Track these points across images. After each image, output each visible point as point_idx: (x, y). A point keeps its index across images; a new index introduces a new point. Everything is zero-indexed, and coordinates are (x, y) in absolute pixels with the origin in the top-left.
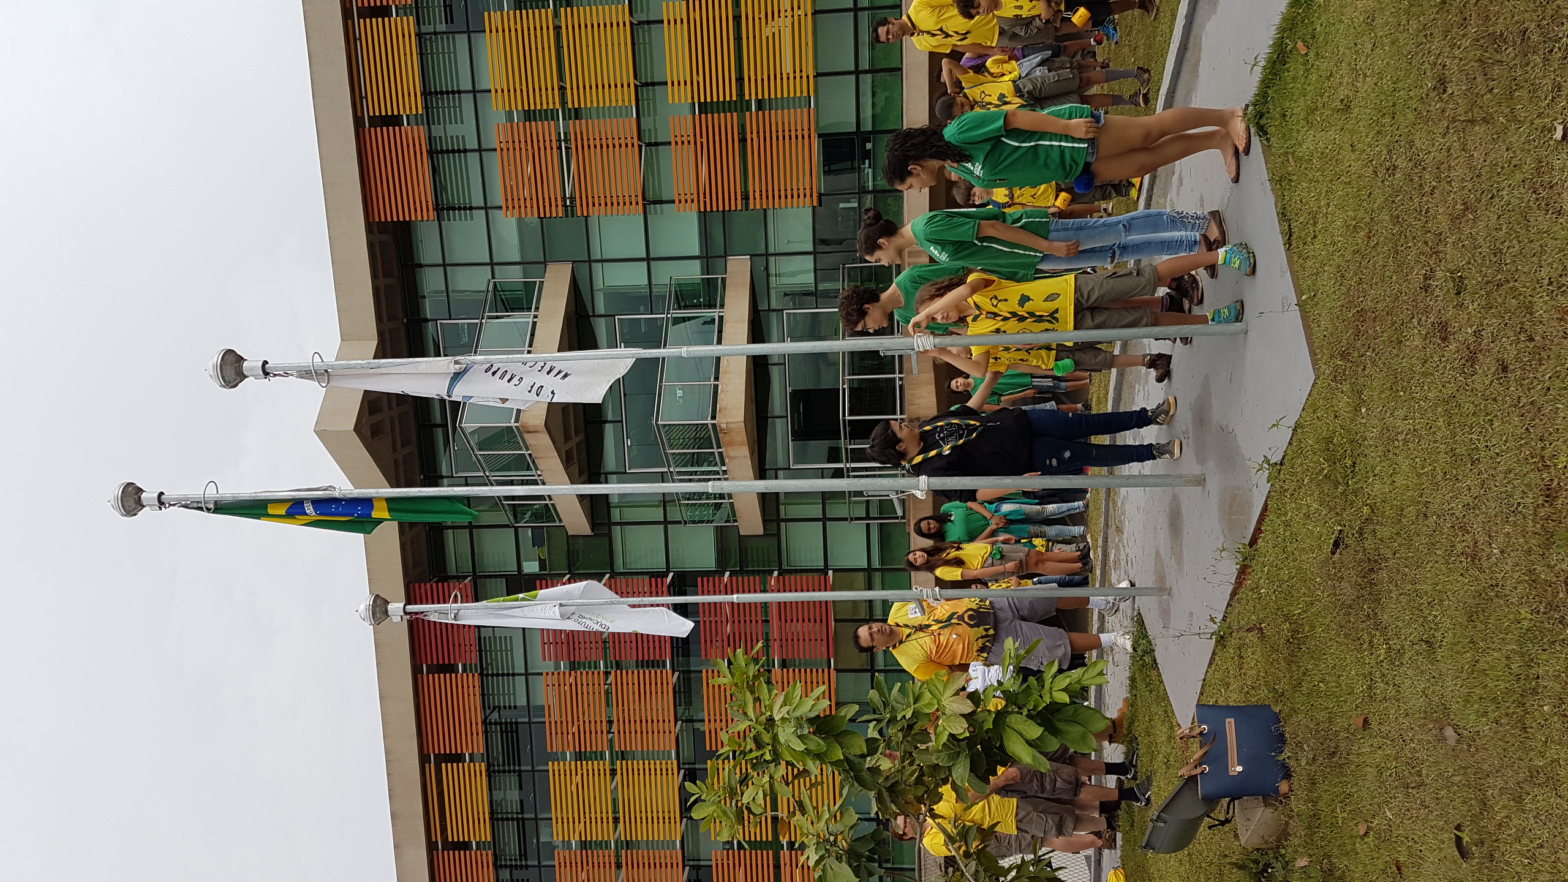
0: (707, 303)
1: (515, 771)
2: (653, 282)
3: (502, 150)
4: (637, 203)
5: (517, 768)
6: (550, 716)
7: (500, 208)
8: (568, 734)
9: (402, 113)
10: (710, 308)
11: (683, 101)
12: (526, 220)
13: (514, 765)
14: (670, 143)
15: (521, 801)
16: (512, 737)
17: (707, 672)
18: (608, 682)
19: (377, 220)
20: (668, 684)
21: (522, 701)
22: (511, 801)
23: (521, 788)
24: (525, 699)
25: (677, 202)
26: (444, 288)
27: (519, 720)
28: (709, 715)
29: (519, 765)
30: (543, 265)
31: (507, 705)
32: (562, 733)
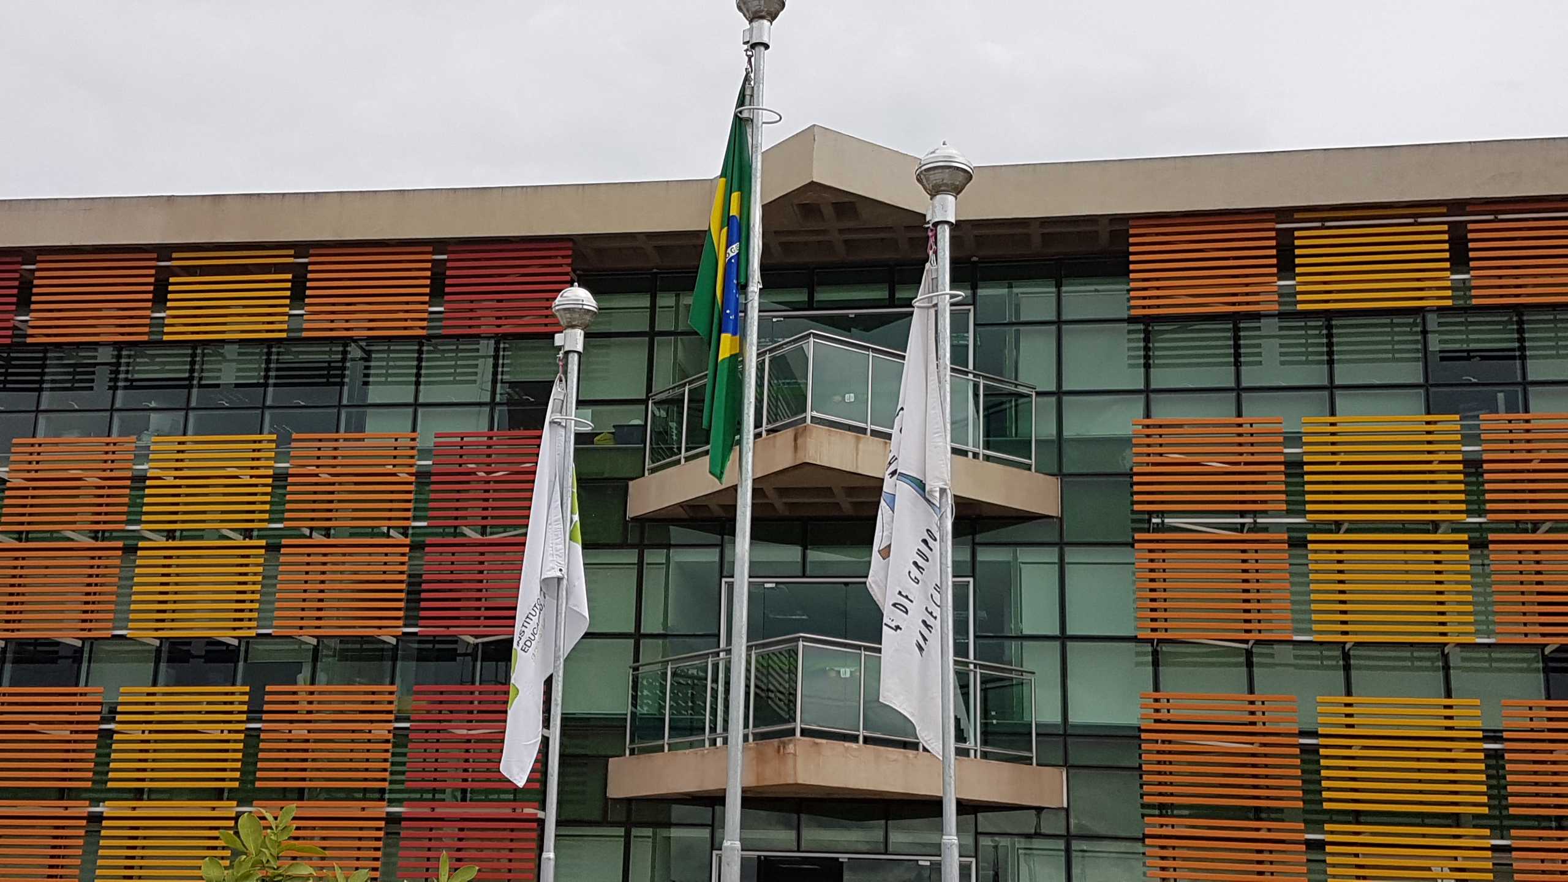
0: (990, 729)
1: (267, 377)
2: (1025, 643)
3: (1240, 425)
4: (1154, 630)
5: (271, 381)
6: (345, 440)
7: (1148, 415)
8: (318, 466)
9: (1298, 279)
10: (982, 733)
11: (1320, 720)
12: (1128, 451)
13: (277, 377)
14: (1251, 691)
15: (218, 386)
16: (320, 376)
17: (391, 693)
18: (392, 532)
19: (1131, 231)
20: (380, 627)
21: (375, 394)
22: (220, 370)
23: (237, 385)
24: (378, 401)
25: (1157, 695)
26: (1023, 319)
27: (346, 388)
28: (321, 693)
29: (275, 385)
30: (1055, 471)
31: (372, 372)
32: (318, 458)
